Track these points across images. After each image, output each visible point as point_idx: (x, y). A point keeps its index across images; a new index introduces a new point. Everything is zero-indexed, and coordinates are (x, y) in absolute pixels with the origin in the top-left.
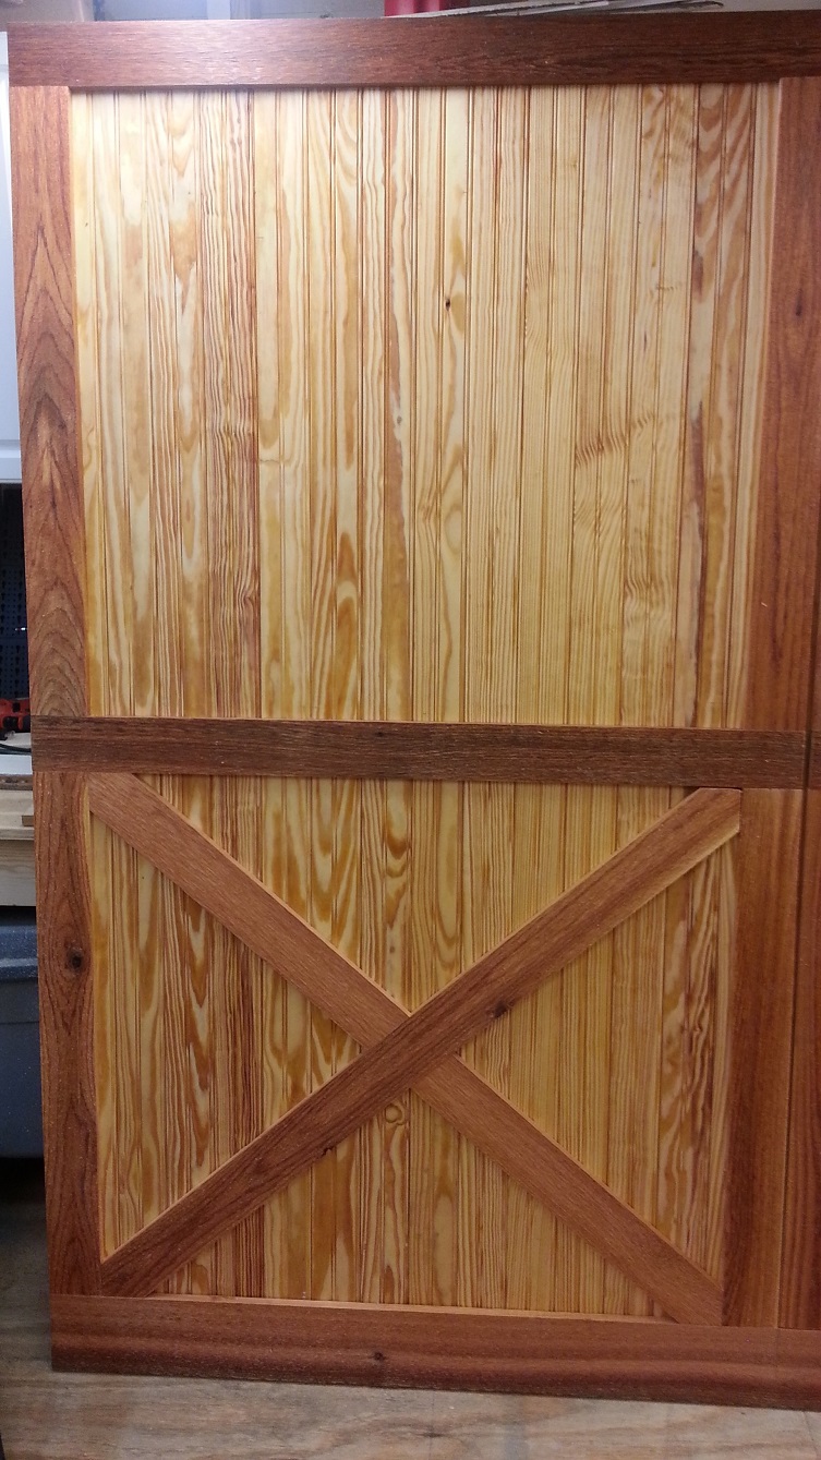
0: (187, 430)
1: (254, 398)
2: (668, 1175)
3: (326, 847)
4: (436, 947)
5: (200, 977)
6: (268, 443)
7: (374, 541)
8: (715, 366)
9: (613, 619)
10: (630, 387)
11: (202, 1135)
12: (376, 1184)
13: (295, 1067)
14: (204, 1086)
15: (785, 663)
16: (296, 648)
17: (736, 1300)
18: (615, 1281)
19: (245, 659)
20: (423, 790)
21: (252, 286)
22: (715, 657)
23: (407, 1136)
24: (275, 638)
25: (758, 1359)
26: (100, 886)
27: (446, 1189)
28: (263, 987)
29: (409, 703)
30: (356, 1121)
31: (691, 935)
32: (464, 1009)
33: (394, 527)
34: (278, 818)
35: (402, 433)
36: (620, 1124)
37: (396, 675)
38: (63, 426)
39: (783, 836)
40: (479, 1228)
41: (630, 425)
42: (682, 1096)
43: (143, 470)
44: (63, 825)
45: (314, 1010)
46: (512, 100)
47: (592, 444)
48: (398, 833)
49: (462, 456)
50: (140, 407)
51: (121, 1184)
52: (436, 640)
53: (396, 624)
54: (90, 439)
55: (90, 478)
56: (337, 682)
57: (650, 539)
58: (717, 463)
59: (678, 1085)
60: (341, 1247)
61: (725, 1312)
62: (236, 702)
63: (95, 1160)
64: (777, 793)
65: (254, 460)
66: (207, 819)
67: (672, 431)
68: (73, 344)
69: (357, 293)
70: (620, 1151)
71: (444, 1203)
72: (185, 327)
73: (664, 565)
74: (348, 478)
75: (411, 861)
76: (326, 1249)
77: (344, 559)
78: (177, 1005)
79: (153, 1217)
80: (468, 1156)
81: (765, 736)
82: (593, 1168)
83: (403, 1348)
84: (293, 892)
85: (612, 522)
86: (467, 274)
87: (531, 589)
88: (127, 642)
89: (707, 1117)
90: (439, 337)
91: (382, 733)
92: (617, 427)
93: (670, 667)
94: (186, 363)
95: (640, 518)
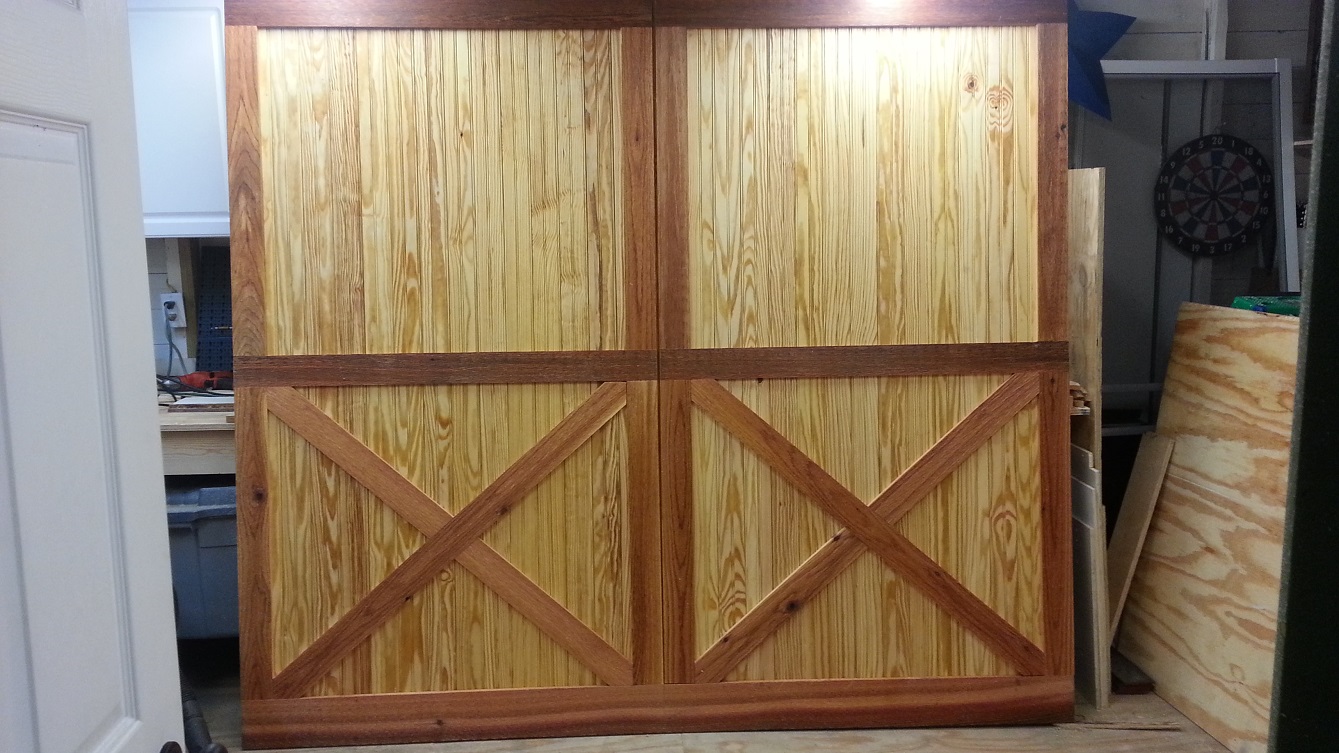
0: (322, 200)
1: (359, 182)
2: (600, 600)
3: (404, 425)
4: (467, 478)
5: (332, 504)
6: (367, 205)
7: (426, 256)
8: (599, 165)
9: (555, 295)
10: (557, 175)
11: (334, 597)
12: (436, 619)
13: (388, 551)
14: (335, 567)
15: (644, 313)
16: (385, 315)
17: (640, 670)
18: (573, 666)
19: (356, 322)
20: (458, 390)
21: (357, 126)
22: (609, 312)
23: (453, 589)
24: (373, 310)
25: (654, 704)
26: (273, 453)
27: (477, 619)
28: (369, 506)
29: (448, 343)
30: (424, 581)
31: (605, 463)
32: (483, 511)
33: (436, 247)
34: (376, 409)
35: (439, 200)
36: (572, 572)
37: (441, 328)
38: (253, 198)
39: (649, 405)
40: (496, 640)
41: (558, 194)
42: (605, 554)
43: (298, 221)
44: (252, 418)
45: (398, 515)
46: (490, 36)
47: (540, 205)
48: (445, 415)
49: (472, 211)
50: (296, 189)
51: (285, 629)
52: (462, 309)
53: (440, 301)
54: (268, 205)
55: (268, 226)
56: (408, 333)
57: (572, 252)
58: (604, 214)
59: (603, 548)
60: (416, 658)
61: (634, 677)
62: (351, 346)
63: (270, 615)
64: (644, 383)
65: (360, 214)
66: (336, 413)
67: (580, 198)
68: (259, 156)
69: (414, 129)
70: (573, 588)
71: (476, 626)
72: (321, 147)
73: (580, 266)
74: (411, 224)
75: (451, 431)
76: (408, 660)
77: (411, 267)
78: (319, 520)
79: (304, 648)
80: (489, 597)
81: (636, 353)
82: (559, 599)
83: (454, 716)
84: (385, 451)
85: (552, 244)
86: (471, 121)
87: (511, 280)
88: (288, 314)
89: (619, 565)
90: (458, 151)
91: (434, 358)
92: (551, 195)
93: (587, 318)
94: (321, 164)
95: (566, 242)
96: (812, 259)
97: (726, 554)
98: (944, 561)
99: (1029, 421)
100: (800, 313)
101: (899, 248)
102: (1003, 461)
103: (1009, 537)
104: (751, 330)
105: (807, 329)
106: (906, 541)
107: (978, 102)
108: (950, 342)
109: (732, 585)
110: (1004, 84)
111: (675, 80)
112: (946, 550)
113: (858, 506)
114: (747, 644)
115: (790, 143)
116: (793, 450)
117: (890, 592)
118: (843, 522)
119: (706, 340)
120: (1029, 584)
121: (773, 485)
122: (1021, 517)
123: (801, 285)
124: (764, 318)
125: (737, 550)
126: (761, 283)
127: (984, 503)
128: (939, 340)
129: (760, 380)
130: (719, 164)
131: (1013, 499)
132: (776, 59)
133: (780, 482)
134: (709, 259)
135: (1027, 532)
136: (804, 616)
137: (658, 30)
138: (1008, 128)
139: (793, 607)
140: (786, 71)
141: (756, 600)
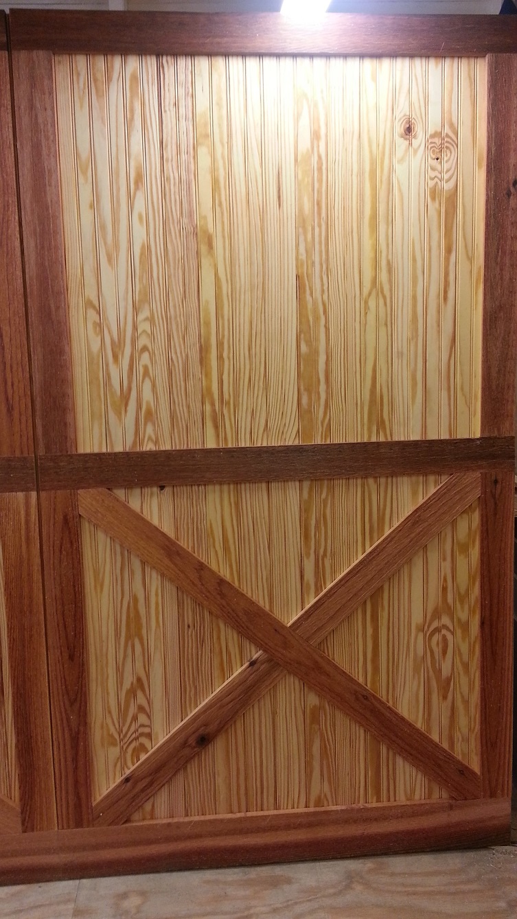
15: (16, 413)
17: (29, 817)
61: (23, 824)
81: (9, 460)
96: (220, 345)
97: (127, 685)
98: (374, 682)
99: (468, 525)
100: (208, 408)
101: (322, 330)
102: (439, 570)
103: (445, 652)
104: (150, 430)
105: (216, 427)
106: (330, 663)
107: (416, 151)
108: (382, 439)
109: (135, 718)
110: (447, 130)
111: (40, 120)
112: (376, 669)
113: (277, 627)
114: (151, 784)
115: (190, 203)
116: (201, 567)
117: (314, 717)
118: (259, 646)
119: (96, 442)
120: (466, 703)
121: (180, 605)
122: (459, 632)
123: (208, 375)
124: (164, 415)
125: (139, 680)
126: (160, 373)
127: (417, 618)
128: (370, 437)
129: (162, 488)
130: (103, 228)
131: (451, 613)
132: (169, 97)
133: (188, 603)
134: (96, 347)
135: (464, 648)
136: (218, 748)
137: (15, 54)
138: (451, 184)
139: (204, 741)
140: (182, 111)
141: (163, 732)
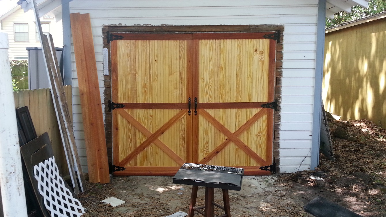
0: (129, 73)
1: (136, 70)
2: (180, 151)
3: (144, 116)
4: (155, 127)
5: (130, 131)
6: (137, 74)
7: (148, 84)
8: (182, 67)
9: (173, 92)
10: (174, 69)
11: (130, 148)
12: (149, 153)
13: (141, 140)
14: (131, 143)
16: (140, 95)
18: (175, 163)
19: (135, 96)
20: (154, 110)
21: (136, 59)
22: (183, 96)
23: (153, 147)
24: (138, 94)
26: (119, 121)
27: (157, 153)
28: (137, 131)
29: (152, 101)
30: (147, 146)
31: (182, 125)
32: (159, 133)
33: (150, 83)
34: (138, 113)
35: (151, 73)
36: (175, 145)
37: (151, 98)
38: (116, 73)
40: (161, 157)
41: (174, 73)
42: (182, 142)
43: (124, 77)
44: (116, 115)
45: (142, 133)
46: (161, 41)
47: (170, 74)
48: (151, 115)
49: (157, 75)
50: (124, 71)
51: (121, 154)
52: (155, 94)
53: (151, 93)
54: (119, 74)
55: (119, 78)
56: (145, 99)
57: (176, 84)
58: (183, 76)
59: (181, 141)
60: (146, 160)
62: (134, 101)
63: (119, 151)
65: (136, 76)
66: (131, 113)
67: (178, 73)
68: (117, 65)
69: (146, 60)
70: (175, 148)
71: (157, 155)
72: (129, 63)
73: (178, 86)
74: (146, 78)
75: (153, 118)
76: (144, 160)
77: (145, 86)
78: (128, 134)
79: (125, 157)
80: (159, 149)
81: (188, 104)
82: (173, 150)
83: (153, 171)
84: (140, 121)
85: (173, 82)
86: (157, 58)
87: (165, 89)
88: (122, 95)
89: (184, 144)
90: (155, 64)
91: (149, 104)
93: (179, 97)
94: (129, 66)
95: (175, 82)
96: (223, 85)
97: (205, 142)
98: (247, 144)
99: (265, 117)
100: (221, 96)
101: (240, 83)
102: (260, 125)
103: (260, 140)
104: (211, 99)
105: (222, 99)
106: (239, 140)
107: (257, 54)
108: (250, 102)
109: (206, 148)
110: (263, 50)
111: (197, 50)
112: (248, 142)
113: (231, 134)
114: (208, 160)
115: (219, 62)
116: (218, 123)
117: (236, 150)
118: (227, 137)
119: (202, 101)
120: (264, 149)
121: (214, 129)
122: (263, 136)
123: (221, 90)
124: (213, 97)
125: (207, 141)
126: (213, 90)
127: (256, 133)
128: (248, 101)
129: (212, 109)
130: (205, 66)
131: (262, 133)
132: (217, 45)
133: (216, 129)
134: (203, 85)
135: (264, 139)
136: (220, 154)
137: (194, 40)
138: (263, 59)
139: (218, 152)
140: (219, 48)
141: (211, 150)
